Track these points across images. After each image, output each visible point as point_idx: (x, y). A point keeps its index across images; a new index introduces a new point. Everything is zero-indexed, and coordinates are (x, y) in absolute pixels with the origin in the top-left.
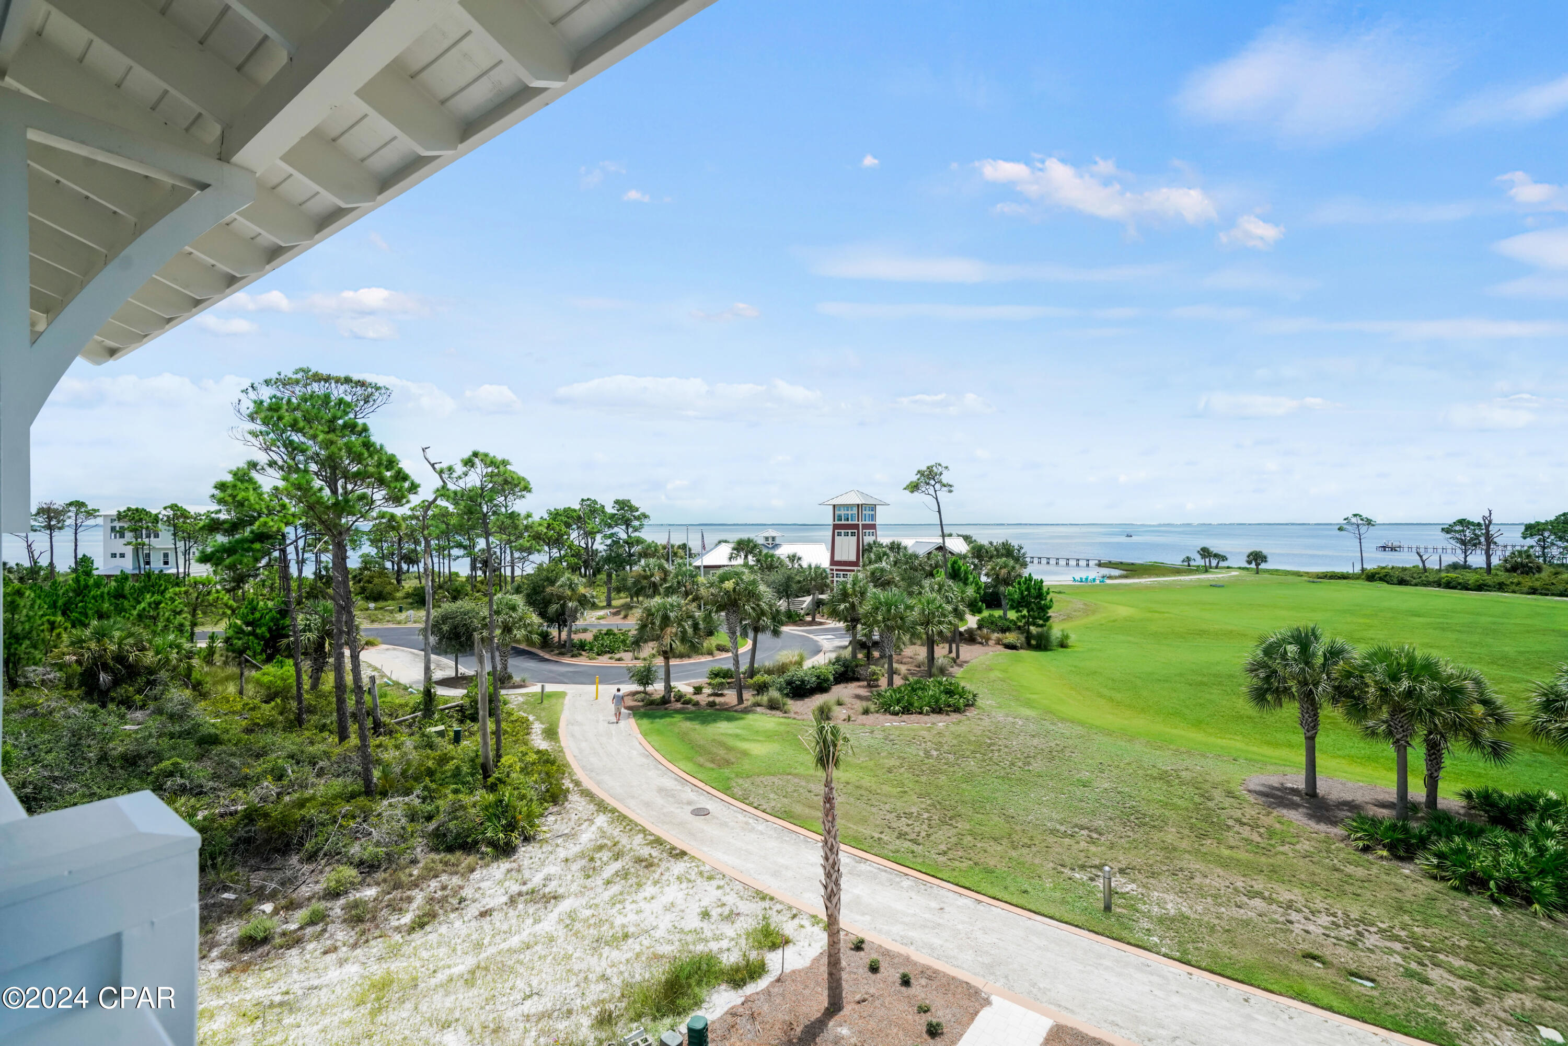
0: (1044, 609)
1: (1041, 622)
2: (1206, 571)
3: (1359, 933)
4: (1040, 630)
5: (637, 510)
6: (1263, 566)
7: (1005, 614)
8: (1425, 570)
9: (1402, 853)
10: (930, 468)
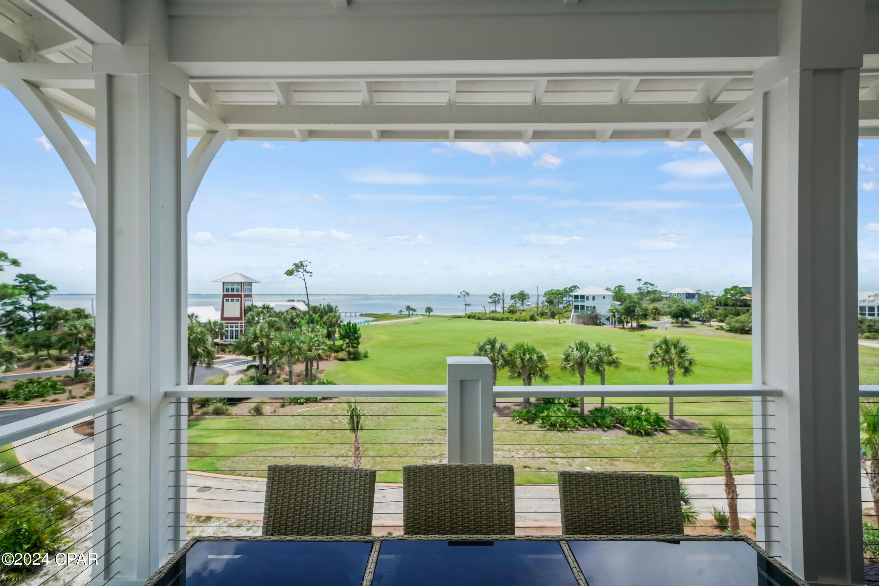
0: (357, 338)
1: (355, 345)
2: (409, 317)
3: (533, 454)
4: (354, 349)
6: (431, 314)
7: (334, 343)
8: (486, 313)
9: (530, 421)
10: (301, 263)
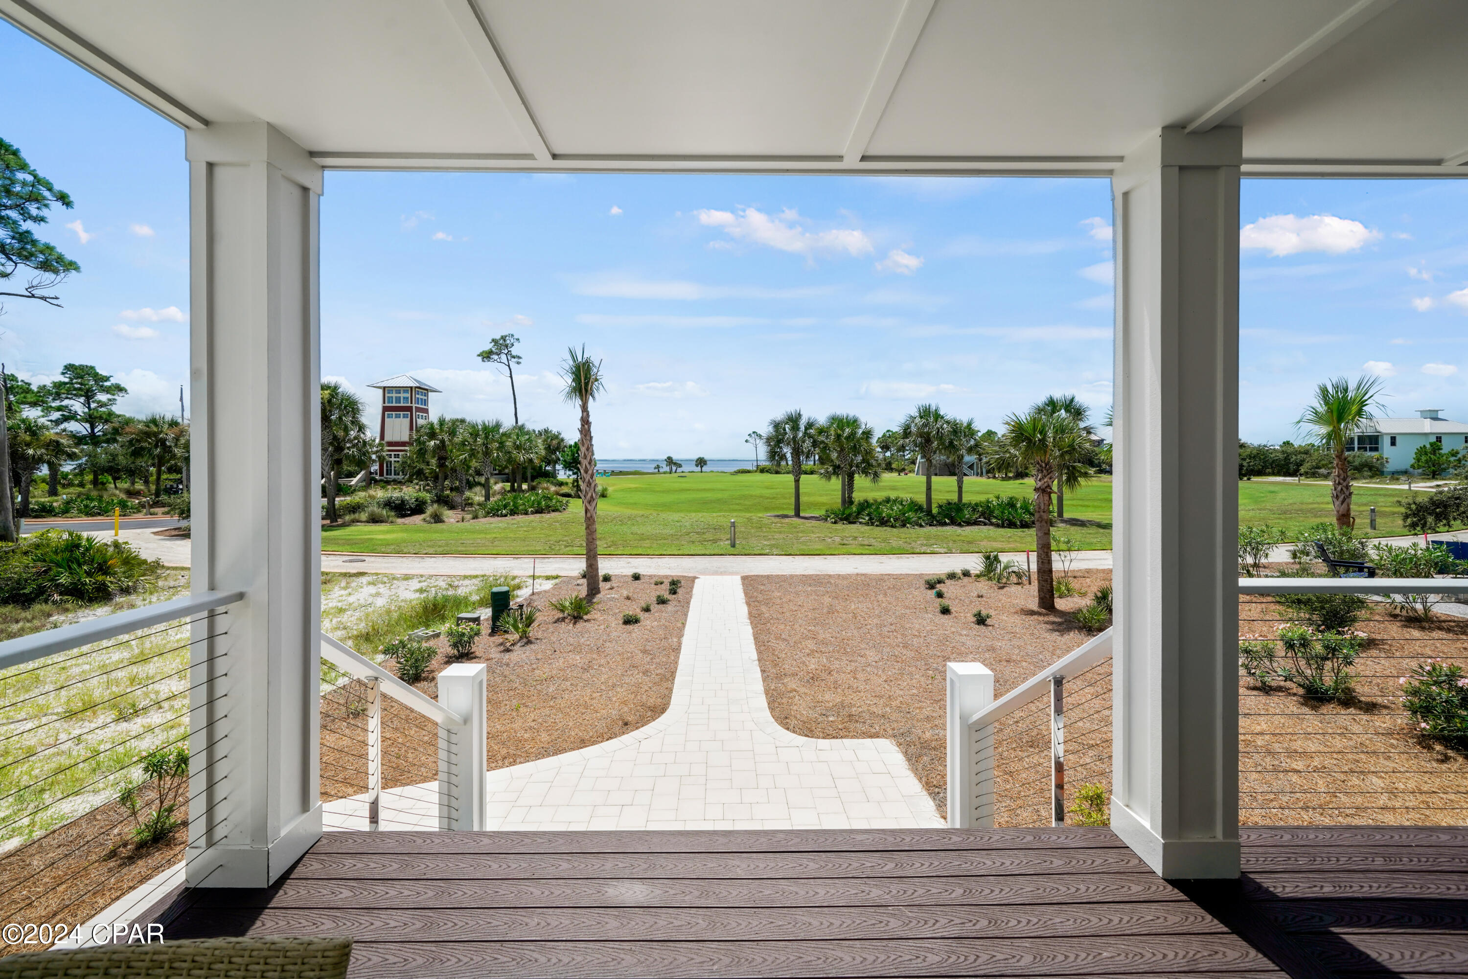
5: (107, 379)
10: (504, 338)
